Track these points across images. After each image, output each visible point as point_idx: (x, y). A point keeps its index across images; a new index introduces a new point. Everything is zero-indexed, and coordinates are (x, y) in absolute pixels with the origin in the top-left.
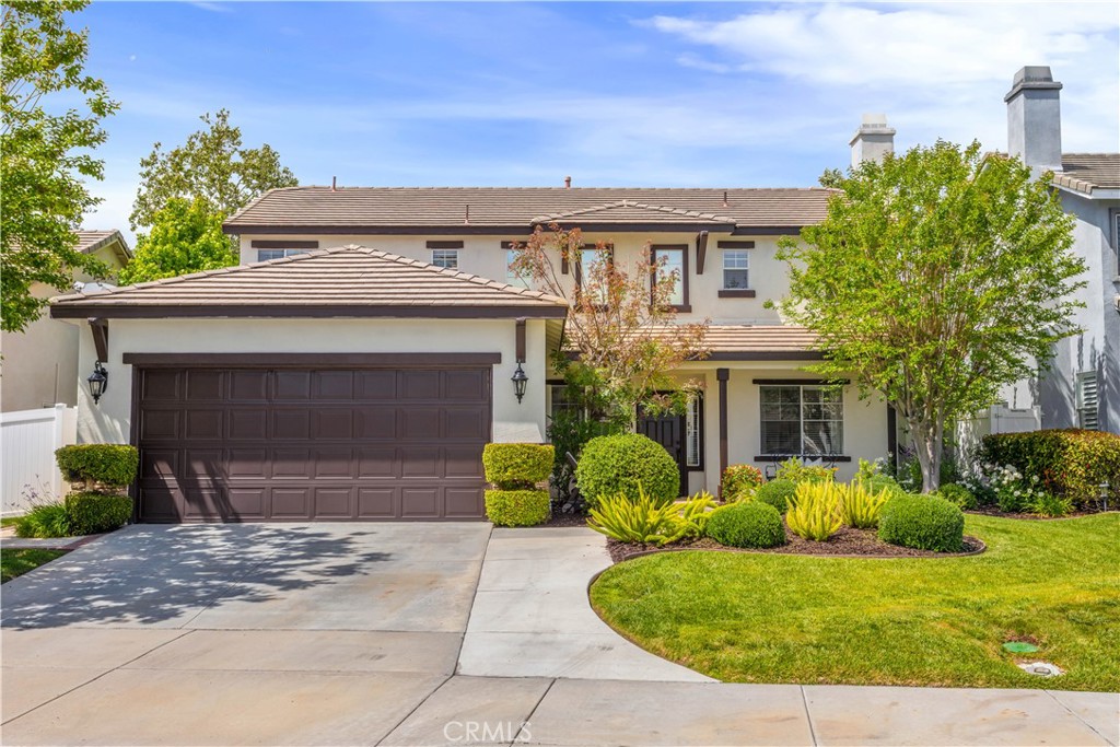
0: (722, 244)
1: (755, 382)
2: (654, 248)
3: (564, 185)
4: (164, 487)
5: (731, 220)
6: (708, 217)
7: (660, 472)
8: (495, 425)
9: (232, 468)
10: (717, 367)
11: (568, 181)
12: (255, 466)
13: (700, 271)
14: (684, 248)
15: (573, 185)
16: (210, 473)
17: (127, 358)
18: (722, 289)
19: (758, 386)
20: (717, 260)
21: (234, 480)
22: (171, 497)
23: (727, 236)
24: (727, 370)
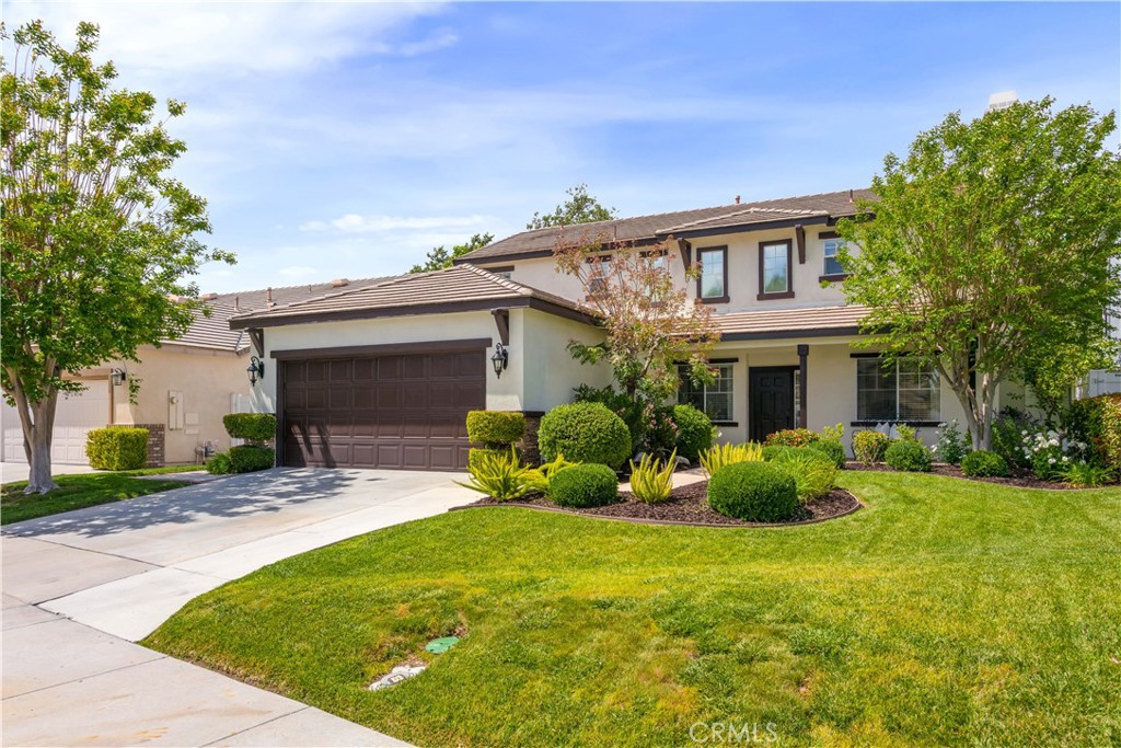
0: (822, 236)
1: (852, 356)
2: (762, 245)
3: (735, 203)
4: (296, 442)
5: (824, 212)
6: (806, 213)
7: (594, 436)
8: (488, 397)
9: (331, 429)
10: (797, 344)
11: (738, 199)
12: (344, 429)
13: (802, 261)
14: (788, 242)
15: (741, 202)
16: (320, 433)
17: (273, 354)
18: (823, 275)
19: (855, 360)
20: (818, 251)
21: (333, 438)
22: (300, 449)
23: (824, 227)
24: (807, 346)
